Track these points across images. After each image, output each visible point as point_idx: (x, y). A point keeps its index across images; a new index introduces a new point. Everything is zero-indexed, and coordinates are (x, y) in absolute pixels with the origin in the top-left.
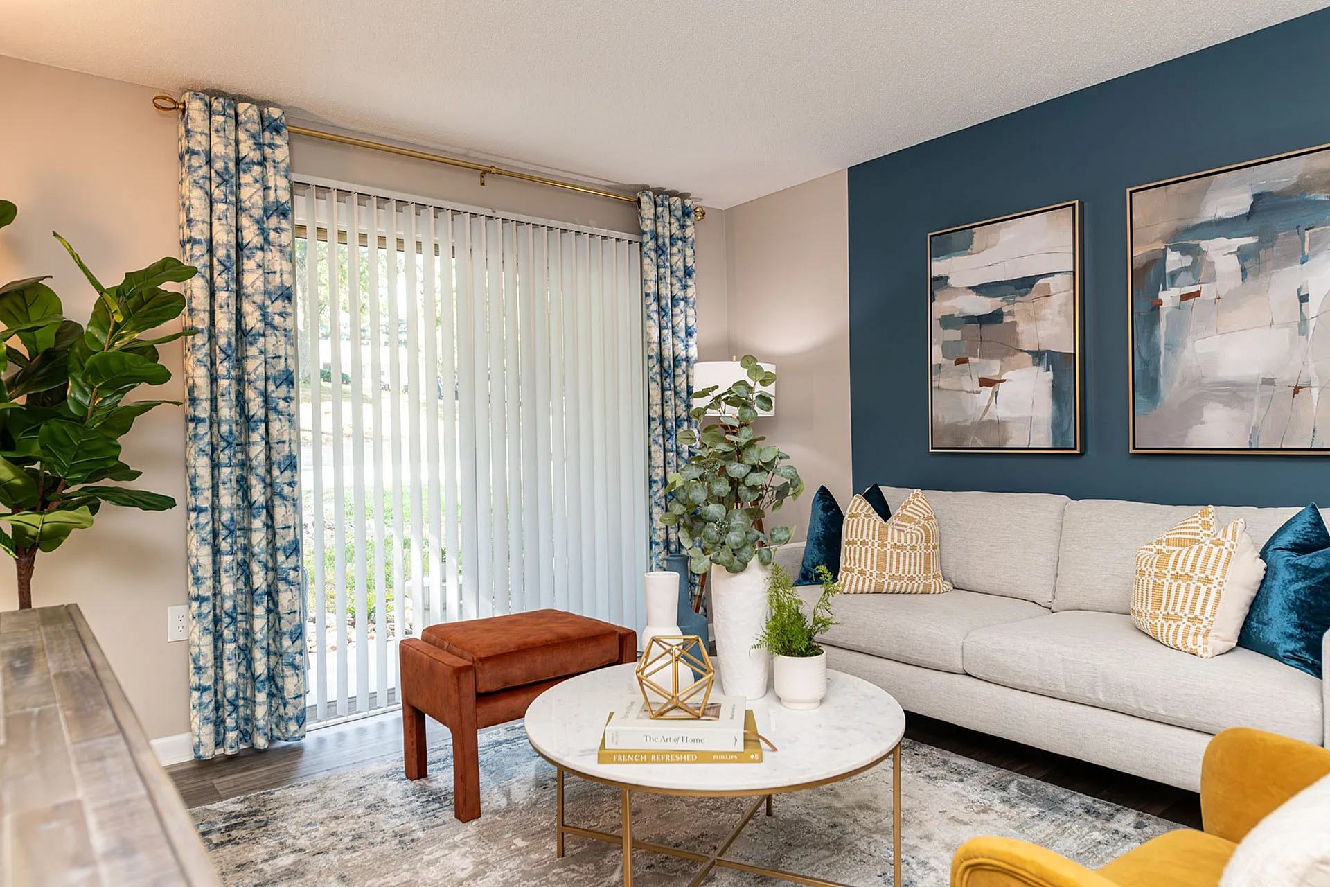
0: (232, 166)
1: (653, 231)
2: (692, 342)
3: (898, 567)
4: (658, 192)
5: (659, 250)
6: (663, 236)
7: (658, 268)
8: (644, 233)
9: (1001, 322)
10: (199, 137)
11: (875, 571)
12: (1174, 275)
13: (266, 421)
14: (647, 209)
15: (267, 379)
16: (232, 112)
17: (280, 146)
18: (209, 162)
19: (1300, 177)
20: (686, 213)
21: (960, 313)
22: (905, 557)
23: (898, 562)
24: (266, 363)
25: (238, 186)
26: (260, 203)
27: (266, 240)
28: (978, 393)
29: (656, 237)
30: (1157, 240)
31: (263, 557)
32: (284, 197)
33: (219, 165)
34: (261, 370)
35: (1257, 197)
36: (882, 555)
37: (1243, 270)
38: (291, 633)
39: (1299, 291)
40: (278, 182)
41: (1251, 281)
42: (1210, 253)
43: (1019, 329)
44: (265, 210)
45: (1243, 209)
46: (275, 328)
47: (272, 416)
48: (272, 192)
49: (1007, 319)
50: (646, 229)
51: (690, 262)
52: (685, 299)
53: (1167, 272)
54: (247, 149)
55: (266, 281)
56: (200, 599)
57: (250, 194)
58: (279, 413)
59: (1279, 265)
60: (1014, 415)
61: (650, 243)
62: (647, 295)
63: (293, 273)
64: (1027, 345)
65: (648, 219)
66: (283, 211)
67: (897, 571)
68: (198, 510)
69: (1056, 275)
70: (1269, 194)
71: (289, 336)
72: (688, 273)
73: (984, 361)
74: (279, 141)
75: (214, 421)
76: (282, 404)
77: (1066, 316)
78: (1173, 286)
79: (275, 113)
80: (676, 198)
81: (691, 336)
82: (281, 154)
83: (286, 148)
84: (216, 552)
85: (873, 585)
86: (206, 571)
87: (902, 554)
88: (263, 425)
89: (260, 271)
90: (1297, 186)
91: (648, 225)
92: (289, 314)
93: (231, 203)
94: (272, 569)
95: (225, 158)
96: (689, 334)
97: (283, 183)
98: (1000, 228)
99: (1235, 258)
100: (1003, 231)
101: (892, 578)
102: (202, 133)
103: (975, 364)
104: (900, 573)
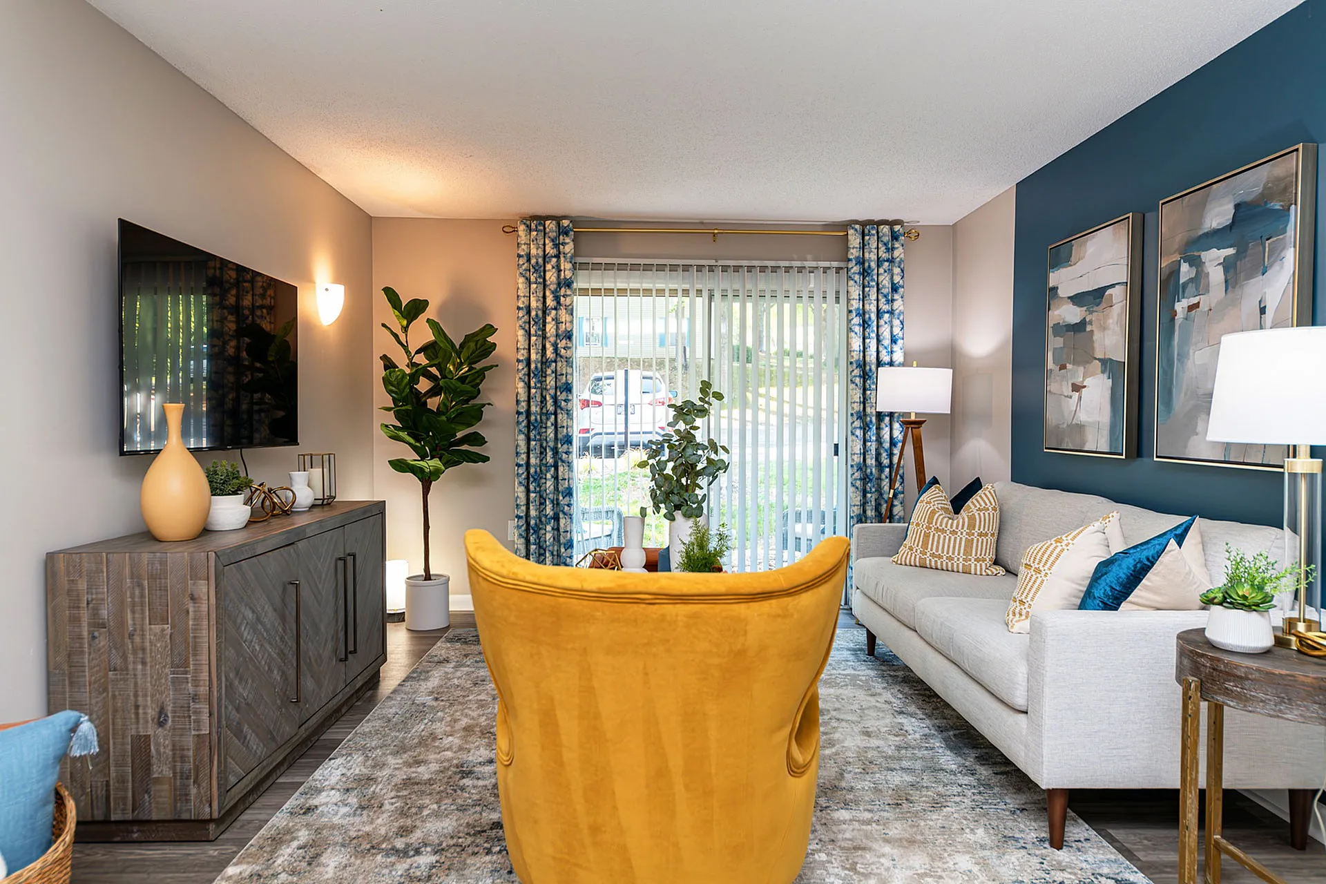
0: (540, 261)
1: (858, 257)
2: (896, 348)
3: (937, 547)
4: (864, 224)
5: (865, 273)
6: (870, 260)
7: (864, 288)
8: (850, 260)
9: (1085, 330)
10: (523, 247)
11: (920, 549)
12: (1185, 285)
13: (556, 414)
14: (854, 240)
15: (556, 388)
16: (542, 228)
17: (568, 243)
18: (529, 260)
19: (1265, 188)
20: (895, 237)
21: (1064, 322)
22: (944, 539)
23: (938, 542)
24: (556, 378)
25: (545, 271)
26: (555, 280)
27: (559, 303)
28: (1071, 397)
29: (861, 261)
30: (1175, 252)
31: (551, 496)
32: (568, 274)
33: (533, 261)
34: (553, 383)
35: (1237, 206)
36: (927, 536)
37: (1226, 281)
38: (565, 544)
39: (1260, 302)
40: (566, 266)
41: (1230, 295)
42: (1206, 264)
43: (1095, 338)
44: (559, 284)
45: (1227, 220)
46: (561, 357)
47: (559, 411)
48: (562, 272)
49: (1089, 328)
50: (851, 257)
51: (897, 279)
52: (891, 312)
53: (1181, 282)
54: (550, 250)
55: (557, 328)
56: (519, 517)
57: (551, 276)
58: (562, 409)
59: (1250, 276)
60: (1090, 420)
61: (855, 268)
62: (850, 311)
63: (572, 322)
64: (1099, 355)
65: (853, 248)
66: (568, 284)
67: (937, 551)
68: (519, 465)
69: (1117, 286)
70: (1245, 203)
71: (569, 362)
72: (895, 289)
73: (1075, 367)
74: (567, 240)
75: (528, 413)
76: (563, 404)
77: (1121, 326)
78: (1184, 298)
79: (565, 223)
80: (882, 227)
81: (895, 343)
82: (569, 248)
83: (572, 244)
84: (528, 491)
85: (917, 560)
86: (522, 501)
87: (942, 536)
88: (553, 417)
89: (554, 322)
90: (1262, 195)
91: (854, 253)
92: (570, 348)
93: (539, 283)
94: (556, 503)
95: (537, 256)
96: (894, 341)
97: (569, 266)
98: (1087, 241)
99: (1221, 268)
100: (1089, 244)
101: (933, 555)
102: (525, 244)
103: (1070, 370)
104: (940, 552)
